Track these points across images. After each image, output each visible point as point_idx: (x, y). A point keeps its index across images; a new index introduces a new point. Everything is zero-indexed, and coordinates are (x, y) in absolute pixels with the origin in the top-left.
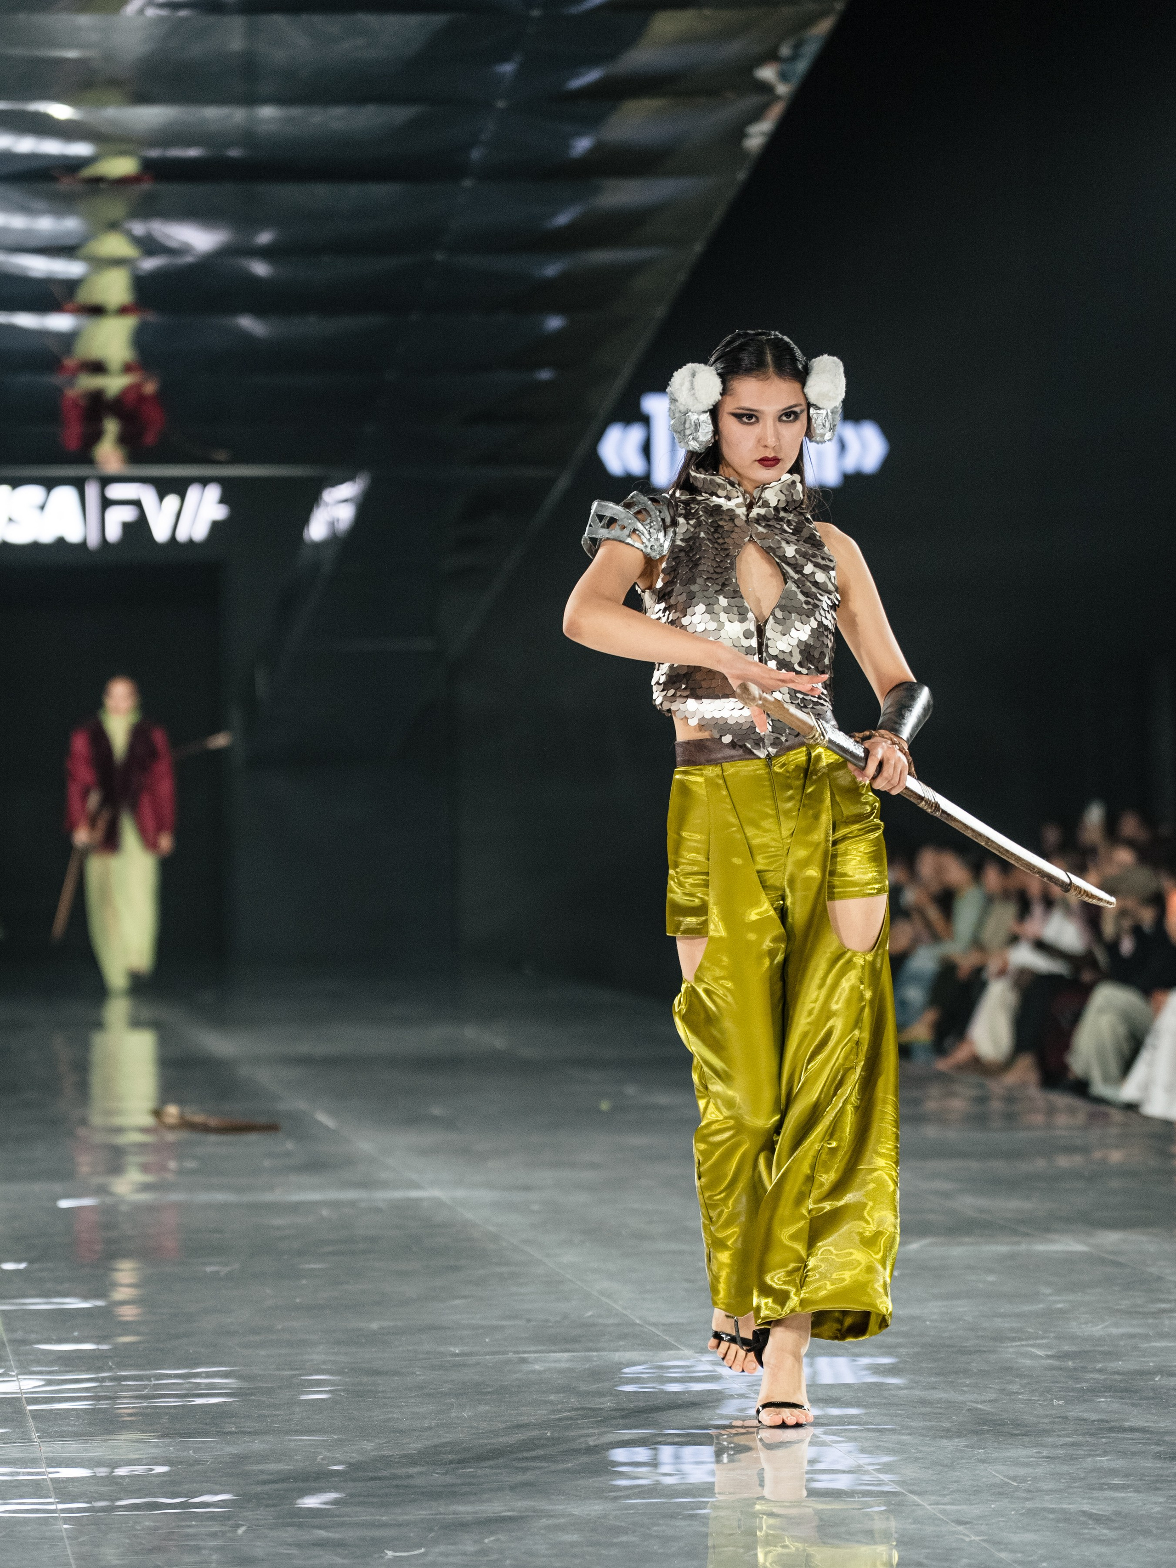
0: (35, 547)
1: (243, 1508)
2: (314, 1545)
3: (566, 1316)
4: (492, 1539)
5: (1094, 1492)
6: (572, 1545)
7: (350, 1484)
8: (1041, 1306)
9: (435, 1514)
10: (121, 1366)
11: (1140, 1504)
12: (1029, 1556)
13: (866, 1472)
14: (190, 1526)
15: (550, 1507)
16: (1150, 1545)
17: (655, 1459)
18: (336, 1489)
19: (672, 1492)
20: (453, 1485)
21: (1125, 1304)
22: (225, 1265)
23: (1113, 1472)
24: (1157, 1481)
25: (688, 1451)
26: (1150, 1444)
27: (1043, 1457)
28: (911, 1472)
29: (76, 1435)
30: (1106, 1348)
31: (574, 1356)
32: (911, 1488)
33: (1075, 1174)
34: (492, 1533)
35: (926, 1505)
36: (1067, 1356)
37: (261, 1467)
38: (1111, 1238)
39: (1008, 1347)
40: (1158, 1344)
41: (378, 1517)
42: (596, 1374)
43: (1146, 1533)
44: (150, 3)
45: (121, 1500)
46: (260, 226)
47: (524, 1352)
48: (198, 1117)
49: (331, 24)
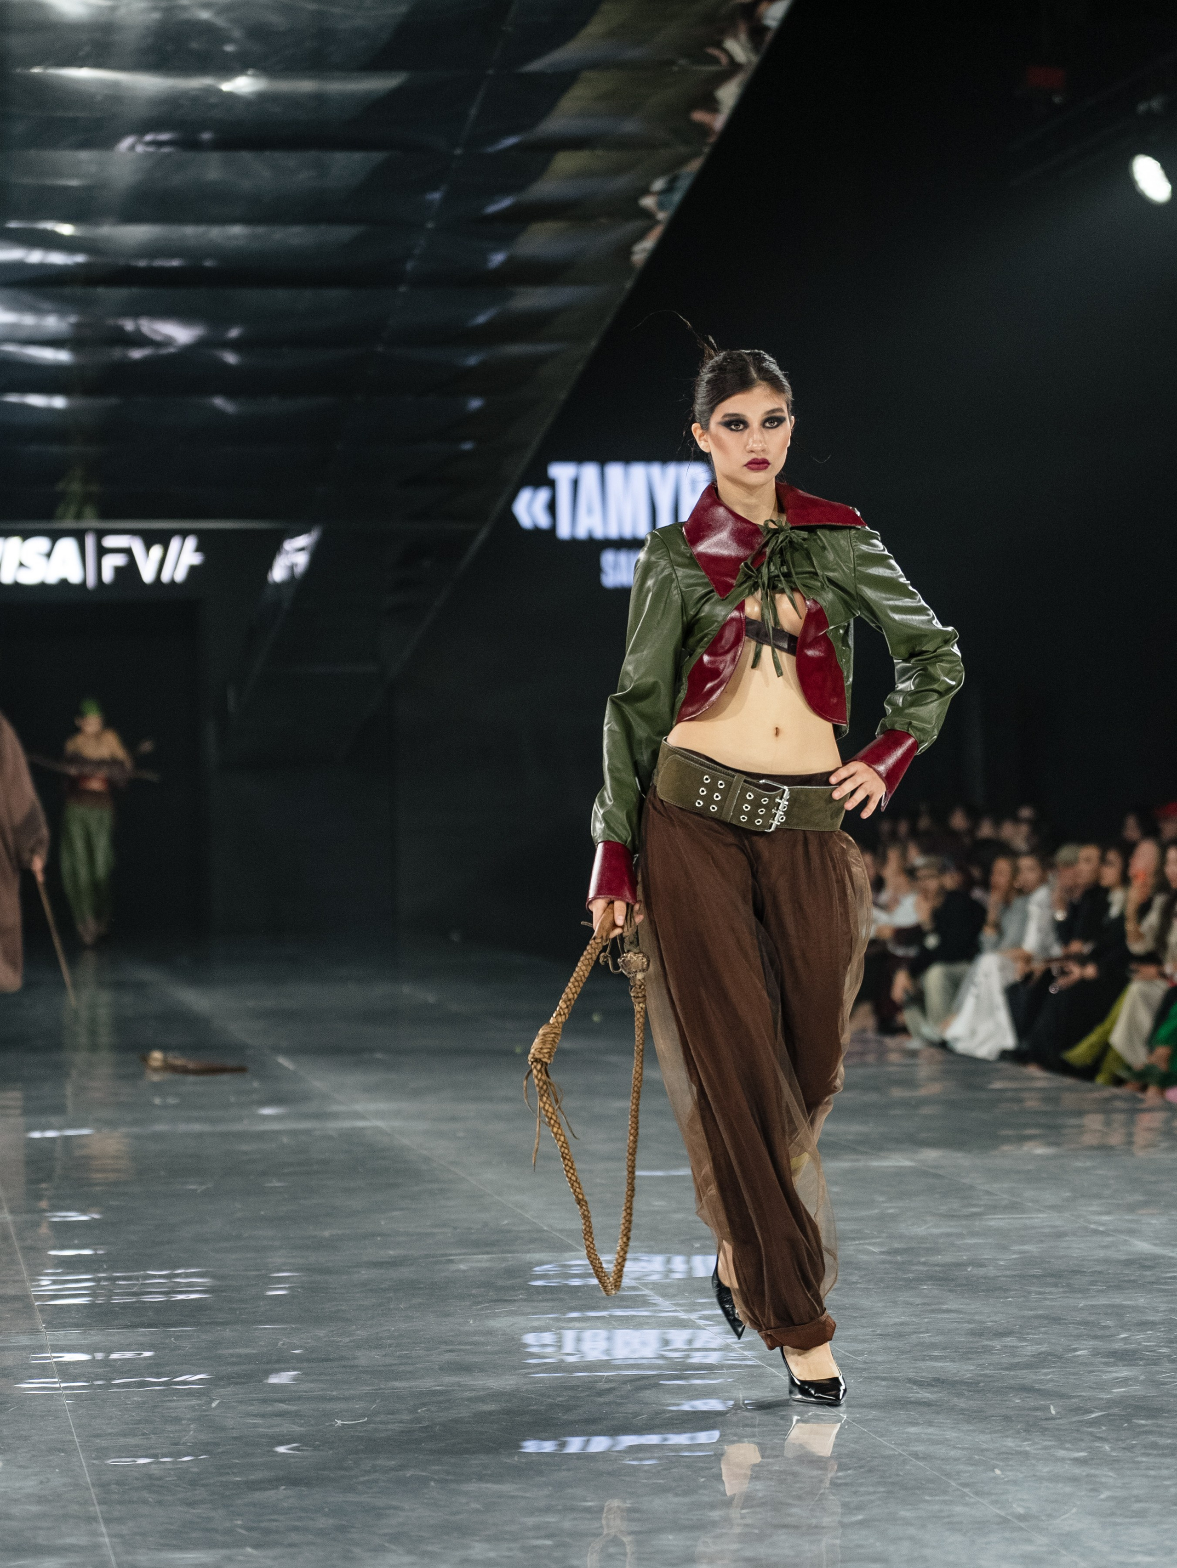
0: (43, 587)
1: (217, 1385)
2: (276, 1416)
3: (486, 1224)
4: (424, 1409)
5: (918, 1362)
6: (490, 1413)
7: (305, 1365)
8: (876, 1211)
9: (376, 1389)
10: (114, 1268)
11: (955, 1371)
14: (173, 1400)
15: (472, 1383)
16: (962, 1405)
17: (560, 1341)
18: (294, 1370)
19: (575, 1368)
20: (391, 1365)
21: (943, 1209)
22: (202, 1184)
23: (933, 1346)
24: (968, 1353)
25: (588, 1334)
26: (963, 1322)
29: (77, 1326)
30: (928, 1245)
31: (493, 1258)
32: (770, 1362)
33: (904, 1103)
36: (897, 1252)
37: (231, 1351)
38: (931, 1155)
39: (848, 1246)
40: (969, 1241)
41: (328, 1393)
42: (510, 1273)
43: (960, 1394)
44: (139, 141)
45: (115, 1379)
46: (231, 323)
47: (451, 1255)
48: (179, 1061)
49: (290, 160)
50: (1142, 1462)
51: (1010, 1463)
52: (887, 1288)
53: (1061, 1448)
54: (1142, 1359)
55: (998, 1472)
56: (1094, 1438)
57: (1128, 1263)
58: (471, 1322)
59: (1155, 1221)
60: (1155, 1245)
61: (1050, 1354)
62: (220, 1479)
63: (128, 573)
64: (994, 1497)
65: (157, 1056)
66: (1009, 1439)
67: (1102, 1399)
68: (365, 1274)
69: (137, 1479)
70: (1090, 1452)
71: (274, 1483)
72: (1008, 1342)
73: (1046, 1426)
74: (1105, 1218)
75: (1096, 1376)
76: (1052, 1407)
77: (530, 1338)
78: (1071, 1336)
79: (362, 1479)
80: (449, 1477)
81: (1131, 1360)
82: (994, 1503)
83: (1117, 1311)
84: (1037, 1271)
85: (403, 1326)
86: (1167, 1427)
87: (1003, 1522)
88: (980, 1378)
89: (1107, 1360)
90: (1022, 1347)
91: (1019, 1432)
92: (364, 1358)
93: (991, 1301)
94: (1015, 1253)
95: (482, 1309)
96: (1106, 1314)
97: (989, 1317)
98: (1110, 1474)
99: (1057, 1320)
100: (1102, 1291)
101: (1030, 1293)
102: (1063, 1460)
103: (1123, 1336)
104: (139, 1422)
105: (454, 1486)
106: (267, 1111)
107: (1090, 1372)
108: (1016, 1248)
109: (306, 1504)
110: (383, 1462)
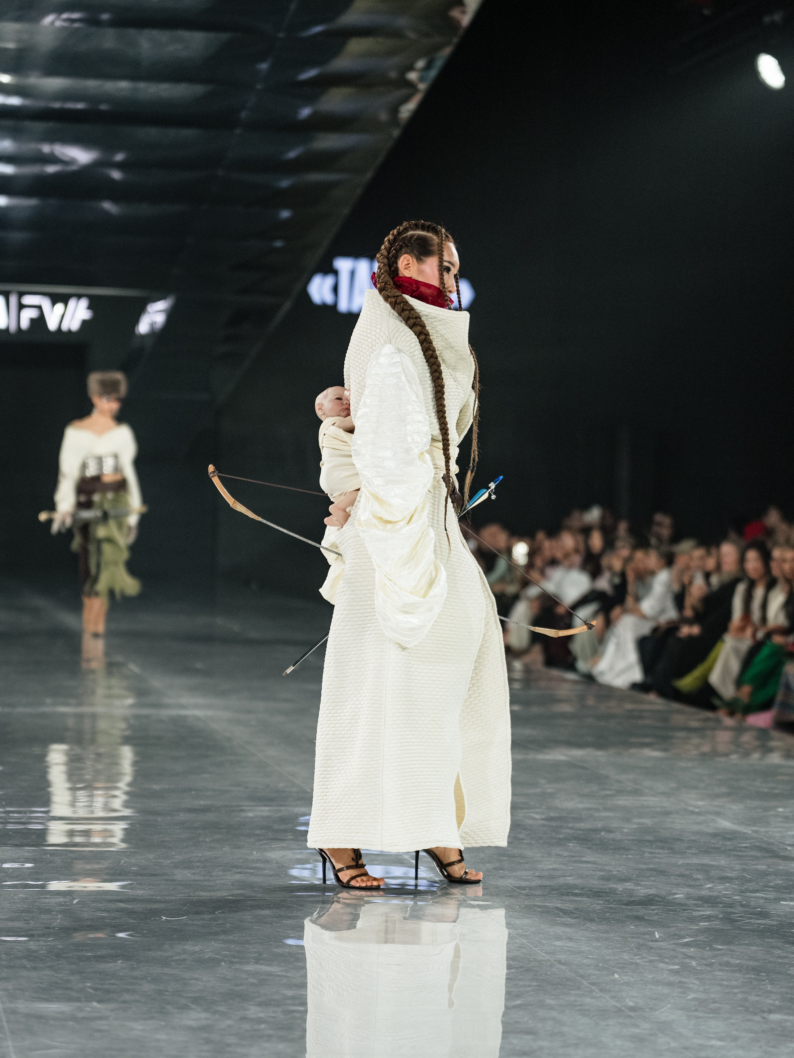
2: (117, 911)
3: (268, 786)
4: (219, 911)
5: (564, 897)
6: (265, 917)
7: (139, 877)
8: (539, 790)
9: (187, 896)
10: (10, 805)
11: (589, 904)
12: (527, 932)
14: (45, 898)
15: (254, 895)
16: (594, 928)
18: (131, 880)
20: (198, 881)
21: (586, 791)
23: (576, 886)
24: (600, 892)
26: (596, 870)
27: (535, 876)
30: (574, 816)
31: (272, 809)
36: (552, 819)
38: (579, 753)
40: (603, 814)
41: (154, 897)
42: (283, 820)
43: (592, 920)
44: (58, 18)
45: (6, 881)
46: (117, 149)
47: (243, 806)
49: (163, 36)
50: (718, 975)
51: (626, 970)
52: (544, 843)
53: (662, 962)
54: (721, 903)
55: (616, 976)
56: (686, 957)
57: (715, 835)
58: (255, 853)
59: (736, 807)
60: (734, 824)
61: (656, 896)
62: (76, 953)
64: (613, 994)
66: (625, 954)
67: (692, 929)
68: (183, 816)
69: (19, 951)
70: (682, 966)
71: (114, 957)
72: (628, 886)
73: (652, 946)
74: (700, 803)
75: (689, 913)
76: (656, 933)
78: (672, 884)
79: (175, 958)
80: (235, 960)
81: (714, 903)
82: (613, 997)
83: (705, 869)
84: (650, 838)
85: (208, 853)
86: (737, 951)
87: (619, 1011)
88: (606, 910)
89: (696, 902)
90: (638, 890)
91: (632, 950)
92: (180, 875)
93: (617, 857)
94: (635, 824)
95: (261, 845)
96: (698, 870)
97: (615, 868)
98: (696, 982)
99: (662, 872)
100: (695, 854)
101: (644, 852)
102: (663, 970)
103: (709, 886)
104: (23, 911)
105: (238, 966)
107: (684, 910)
108: (636, 820)
109: (136, 973)
110: (190, 947)
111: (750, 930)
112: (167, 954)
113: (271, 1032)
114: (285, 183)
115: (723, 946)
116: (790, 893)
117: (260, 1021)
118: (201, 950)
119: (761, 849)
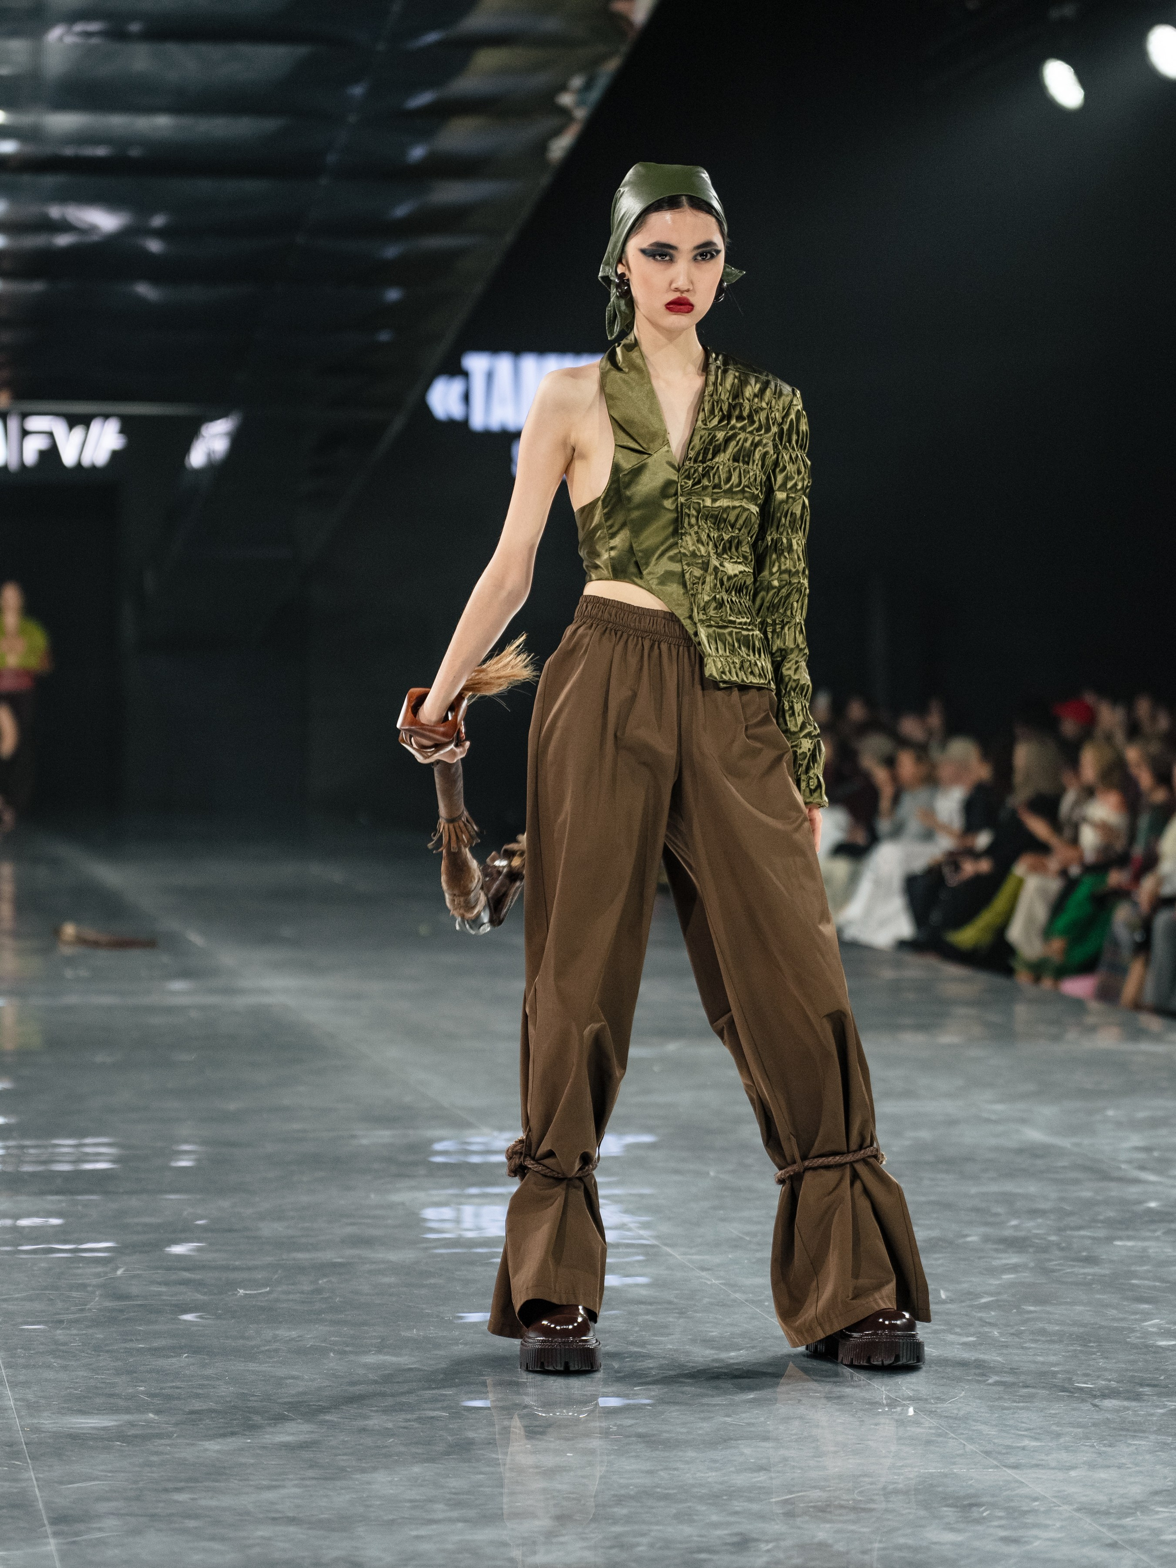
1: (123, 1253)
2: (180, 1284)
3: (388, 1101)
4: (325, 1280)
6: (390, 1286)
7: (210, 1235)
9: (279, 1260)
10: (24, 1135)
13: (629, 1230)
14: (78, 1268)
15: (372, 1255)
17: (459, 1217)
18: (199, 1241)
20: (294, 1237)
22: (111, 1055)
28: (665, 1228)
31: (396, 1133)
32: (665, 1241)
34: (325, 1276)
35: (677, 1255)
37: (136, 1220)
41: (232, 1262)
42: (411, 1148)
44: (69, 32)
45: (22, 1245)
46: (154, 210)
47: (354, 1130)
48: (91, 933)
49: (215, 52)
50: (1030, 1348)
53: (951, 1333)
54: (1031, 1246)
56: (984, 1324)
57: (1020, 1151)
58: (373, 1196)
59: (1048, 1111)
60: (1047, 1134)
61: (941, 1239)
62: (123, 1345)
63: (50, 455)
65: (69, 930)
67: (992, 1284)
68: (270, 1147)
69: (41, 1344)
70: (979, 1337)
71: (176, 1350)
74: (999, 1107)
75: (986, 1261)
76: (942, 1292)
77: (430, 1213)
78: (962, 1222)
79: (263, 1348)
80: (347, 1349)
81: (1021, 1247)
83: (1007, 1199)
84: (929, 1157)
86: (1056, 1314)
87: (892, 1404)
89: (997, 1246)
92: (269, 1229)
95: (381, 1184)
96: (997, 1201)
99: (947, 1206)
100: (993, 1179)
102: (952, 1343)
103: (1013, 1223)
104: (46, 1288)
105: (352, 1357)
106: (178, 985)
107: (980, 1258)
108: (910, 1134)
109: (209, 1372)
110: (284, 1332)
111: (1072, 1283)
112: (253, 1343)
113: (402, 1449)
114: (391, 251)
115: (1035, 1306)
116: (1127, 1229)
117: (387, 1433)
118: (299, 1337)
119: (1086, 1169)
